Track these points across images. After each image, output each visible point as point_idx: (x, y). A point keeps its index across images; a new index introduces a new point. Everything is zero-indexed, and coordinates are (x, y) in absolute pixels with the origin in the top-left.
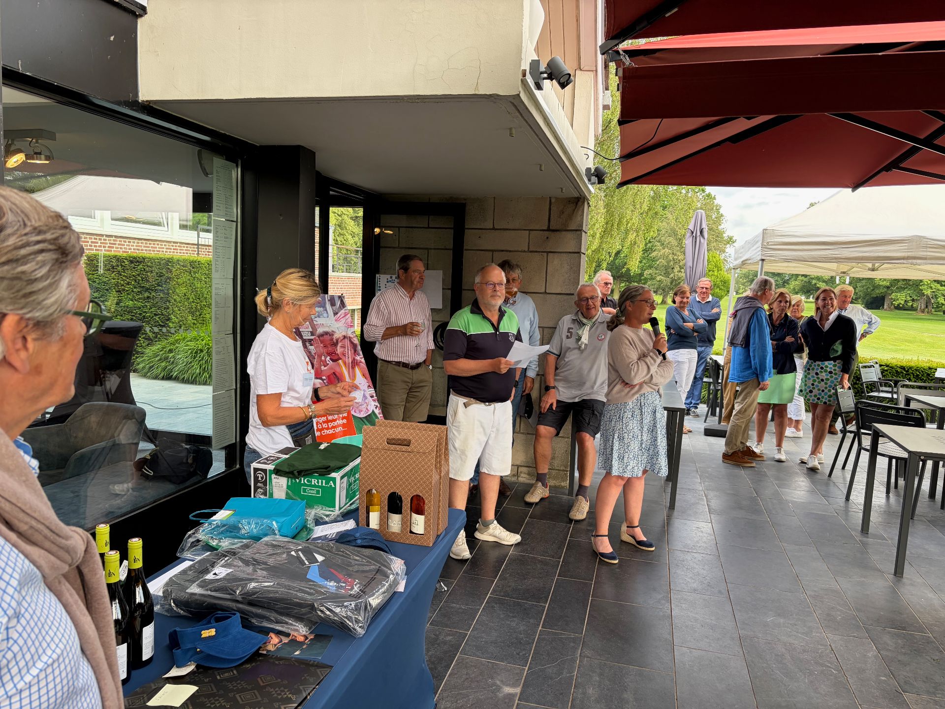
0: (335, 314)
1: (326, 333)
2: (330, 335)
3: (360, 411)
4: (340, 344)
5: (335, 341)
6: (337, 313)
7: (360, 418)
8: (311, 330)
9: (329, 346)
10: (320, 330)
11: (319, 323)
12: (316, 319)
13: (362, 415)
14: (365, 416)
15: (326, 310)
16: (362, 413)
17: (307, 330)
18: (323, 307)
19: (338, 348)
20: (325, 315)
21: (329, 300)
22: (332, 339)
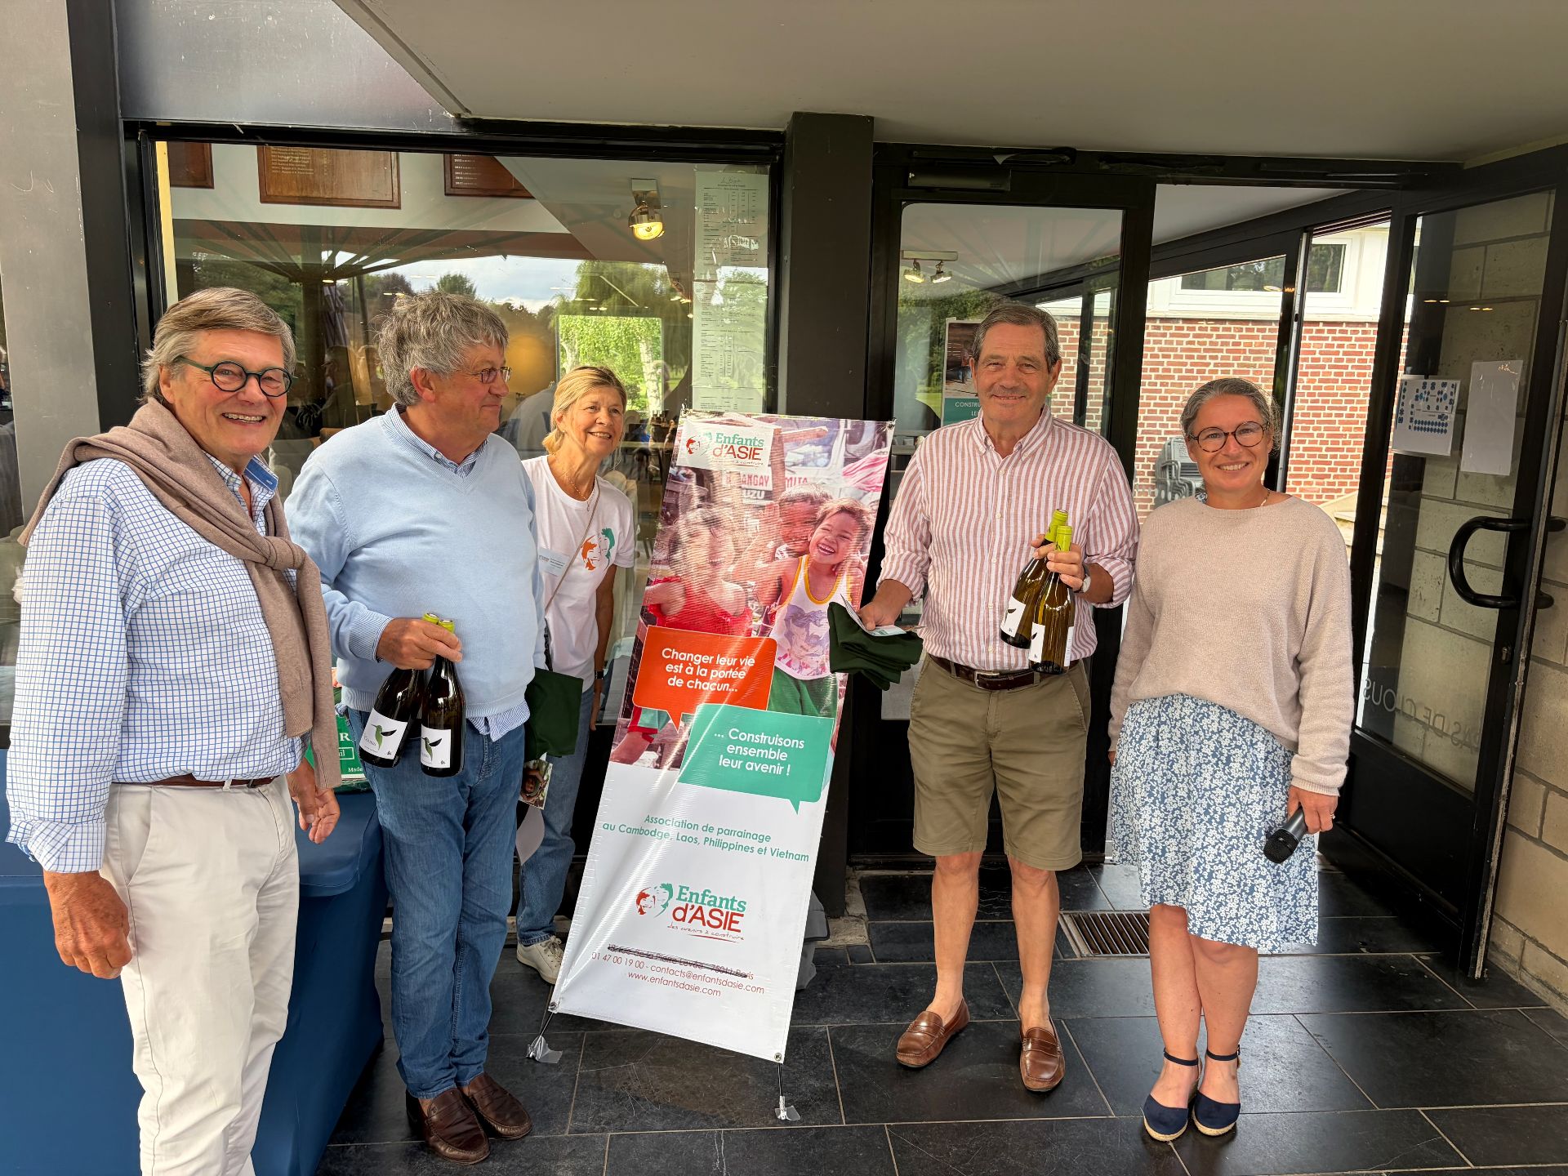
0: (847, 461)
1: (806, 498)
2: (813, 503)
3: (803, 666)
4: (824, 524)
5: (819, 515)
6: (857, 459)
7: (795, 680)
8: (770, 487)
9: (798, 524)
10: (792, 491)
11: (797, 476)
12: (793, 468)
13: (804, 675)
14: (810, 678)
15: (830, 452)
16: (805, 671)
17: (758, 487)
18: (825, 445)
19: (819, 529)
20: (822, 461)
21: (846, 432)
22: (814, 512)
